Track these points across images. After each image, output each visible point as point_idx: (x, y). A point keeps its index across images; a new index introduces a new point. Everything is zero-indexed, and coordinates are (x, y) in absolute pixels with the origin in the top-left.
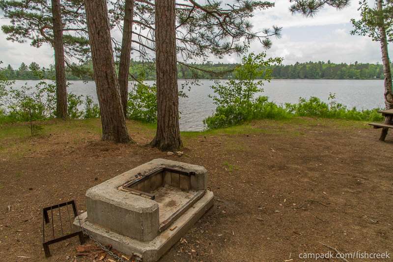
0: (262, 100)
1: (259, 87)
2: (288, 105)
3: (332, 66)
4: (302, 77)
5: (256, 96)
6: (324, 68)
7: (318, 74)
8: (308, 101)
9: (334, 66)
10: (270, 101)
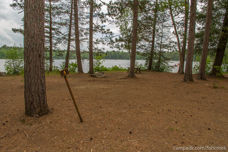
0: (102, 66)
1: (102, 63)
2: (109, 68)
3: (124, 53)
4: (110, 58)
5: (101, 65)
6: (120, 54)
7: (118, 57)
8: (114, 67)
9: (125, 53)
10: (104, 67)
